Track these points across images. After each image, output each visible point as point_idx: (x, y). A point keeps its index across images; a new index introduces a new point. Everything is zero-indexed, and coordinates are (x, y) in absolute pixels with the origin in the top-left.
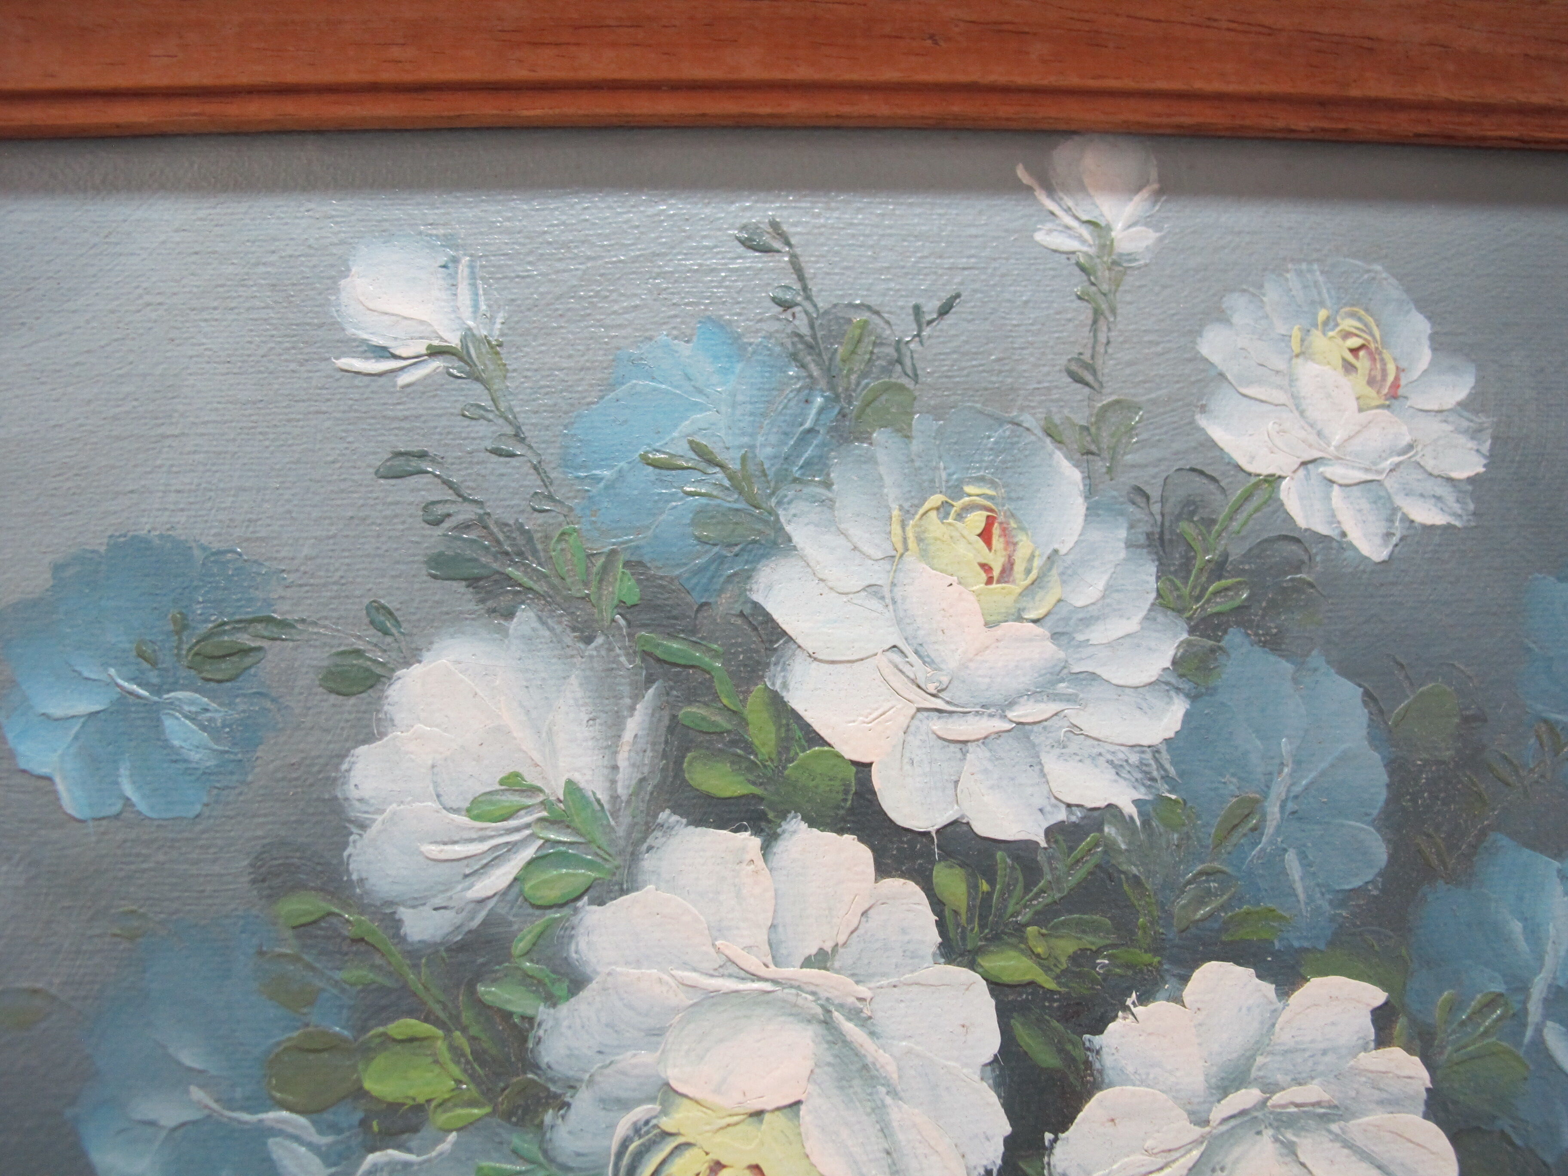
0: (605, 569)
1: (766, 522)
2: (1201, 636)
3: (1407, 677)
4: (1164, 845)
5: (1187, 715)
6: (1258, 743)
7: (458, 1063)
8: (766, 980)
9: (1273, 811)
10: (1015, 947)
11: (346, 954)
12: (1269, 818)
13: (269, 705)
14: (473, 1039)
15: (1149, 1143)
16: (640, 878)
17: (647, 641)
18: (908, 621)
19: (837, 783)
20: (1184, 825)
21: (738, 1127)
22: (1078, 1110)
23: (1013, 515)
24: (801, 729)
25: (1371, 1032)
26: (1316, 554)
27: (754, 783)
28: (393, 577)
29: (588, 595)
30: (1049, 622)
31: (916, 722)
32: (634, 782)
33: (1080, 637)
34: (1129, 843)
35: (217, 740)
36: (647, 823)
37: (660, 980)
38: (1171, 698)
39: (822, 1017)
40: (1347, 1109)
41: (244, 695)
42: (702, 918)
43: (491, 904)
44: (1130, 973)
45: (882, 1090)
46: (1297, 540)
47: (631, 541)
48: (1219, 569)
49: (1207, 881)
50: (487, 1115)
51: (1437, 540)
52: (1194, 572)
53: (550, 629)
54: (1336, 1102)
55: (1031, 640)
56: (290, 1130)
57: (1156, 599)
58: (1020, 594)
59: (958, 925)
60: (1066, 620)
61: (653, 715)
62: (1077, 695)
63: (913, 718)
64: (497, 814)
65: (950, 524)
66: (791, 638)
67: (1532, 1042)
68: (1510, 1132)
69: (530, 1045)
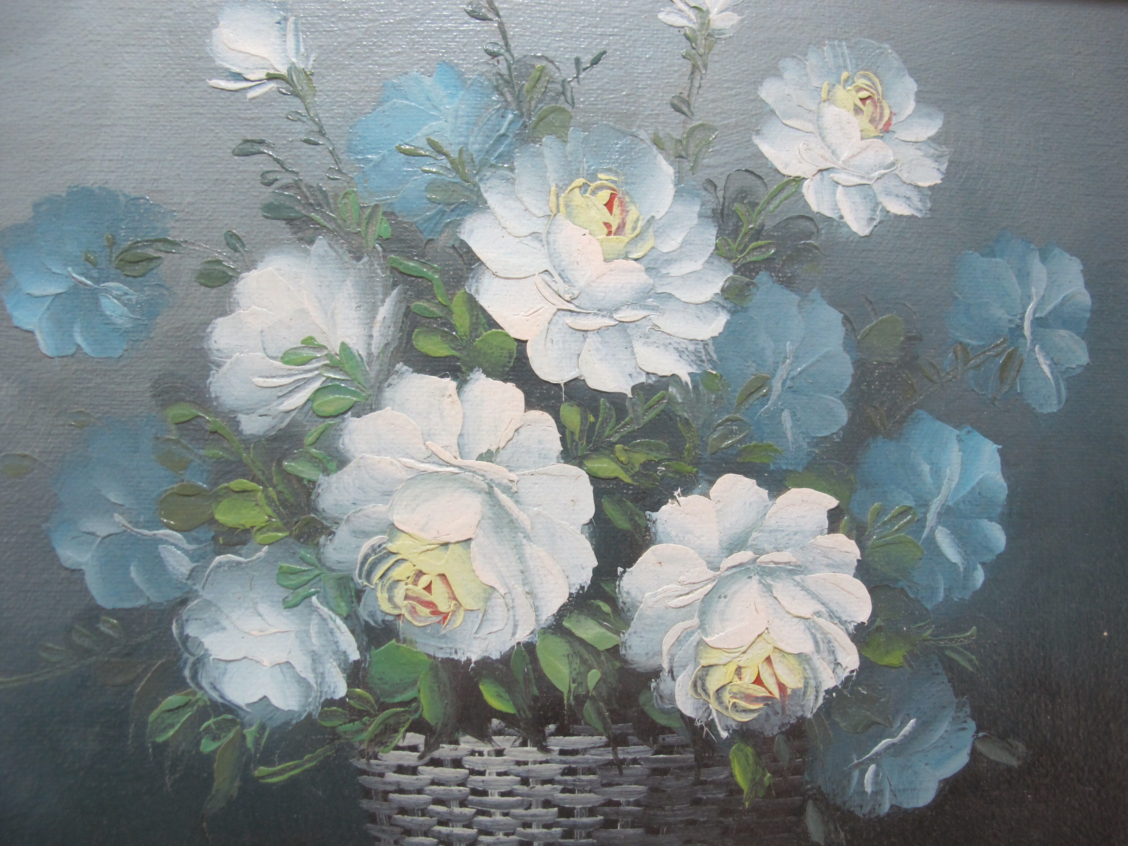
0: (371, 216)
1: (472, 191)
2: (742, 275)
3: (873, 309)
4: (706, 401)
5: (728, 323)
6: (772, 343)
7: (270, 506)
8: (455, 466)
9: (777, 385)
10: (608, 456)
11: (207, 440)
12: (774, 389)
13: (165, 292)
14: (279, 493)
15: (682, 578)
16: (383, 402)
17: (394, 260)
18: (556, 255)
19: (505, 352)
20: (719, 390)
21: (433, 552)
22: (640, 555)
23: (627, 193)
24: (485, 318)
25: (826, 524)
26: (822, 229)
27: (454, 349)
28: (242, 217)
29: (359, 232)
30: (645, 261)
31: (556, 317)
32: (382, 345)
33: (664, 271)
34: (684, 399)
35: (133, 312)
36: (389, 370)
37: (392, 463)
38: (718, 312)
39: (487, 490)
40: (806, 567)
41: (149, 286)
42: (419, 428)
43: (293, 414)
44: (678, 476)
45: (521, 535)
46: (811, 219)
47: (388, 199)
48: (757, 234)
49: (731, 425)
50: (286, 537)
51: (903, 224)
52: (741, 235)
53: (336, 252)
54: (799, 563)
55: (632, 271)
56: (172, 541)
57: (715, 250)
58: (628, 243)
59: (573, 441)
60: (656, 260)
61: (395, 306)
62: (658, 307)
63: (554, 315)
64: (299, 361)
65: (587, 197)
66: (482, 263)
67: (927, 538)
68: (906, 589)
69: (313, 497)
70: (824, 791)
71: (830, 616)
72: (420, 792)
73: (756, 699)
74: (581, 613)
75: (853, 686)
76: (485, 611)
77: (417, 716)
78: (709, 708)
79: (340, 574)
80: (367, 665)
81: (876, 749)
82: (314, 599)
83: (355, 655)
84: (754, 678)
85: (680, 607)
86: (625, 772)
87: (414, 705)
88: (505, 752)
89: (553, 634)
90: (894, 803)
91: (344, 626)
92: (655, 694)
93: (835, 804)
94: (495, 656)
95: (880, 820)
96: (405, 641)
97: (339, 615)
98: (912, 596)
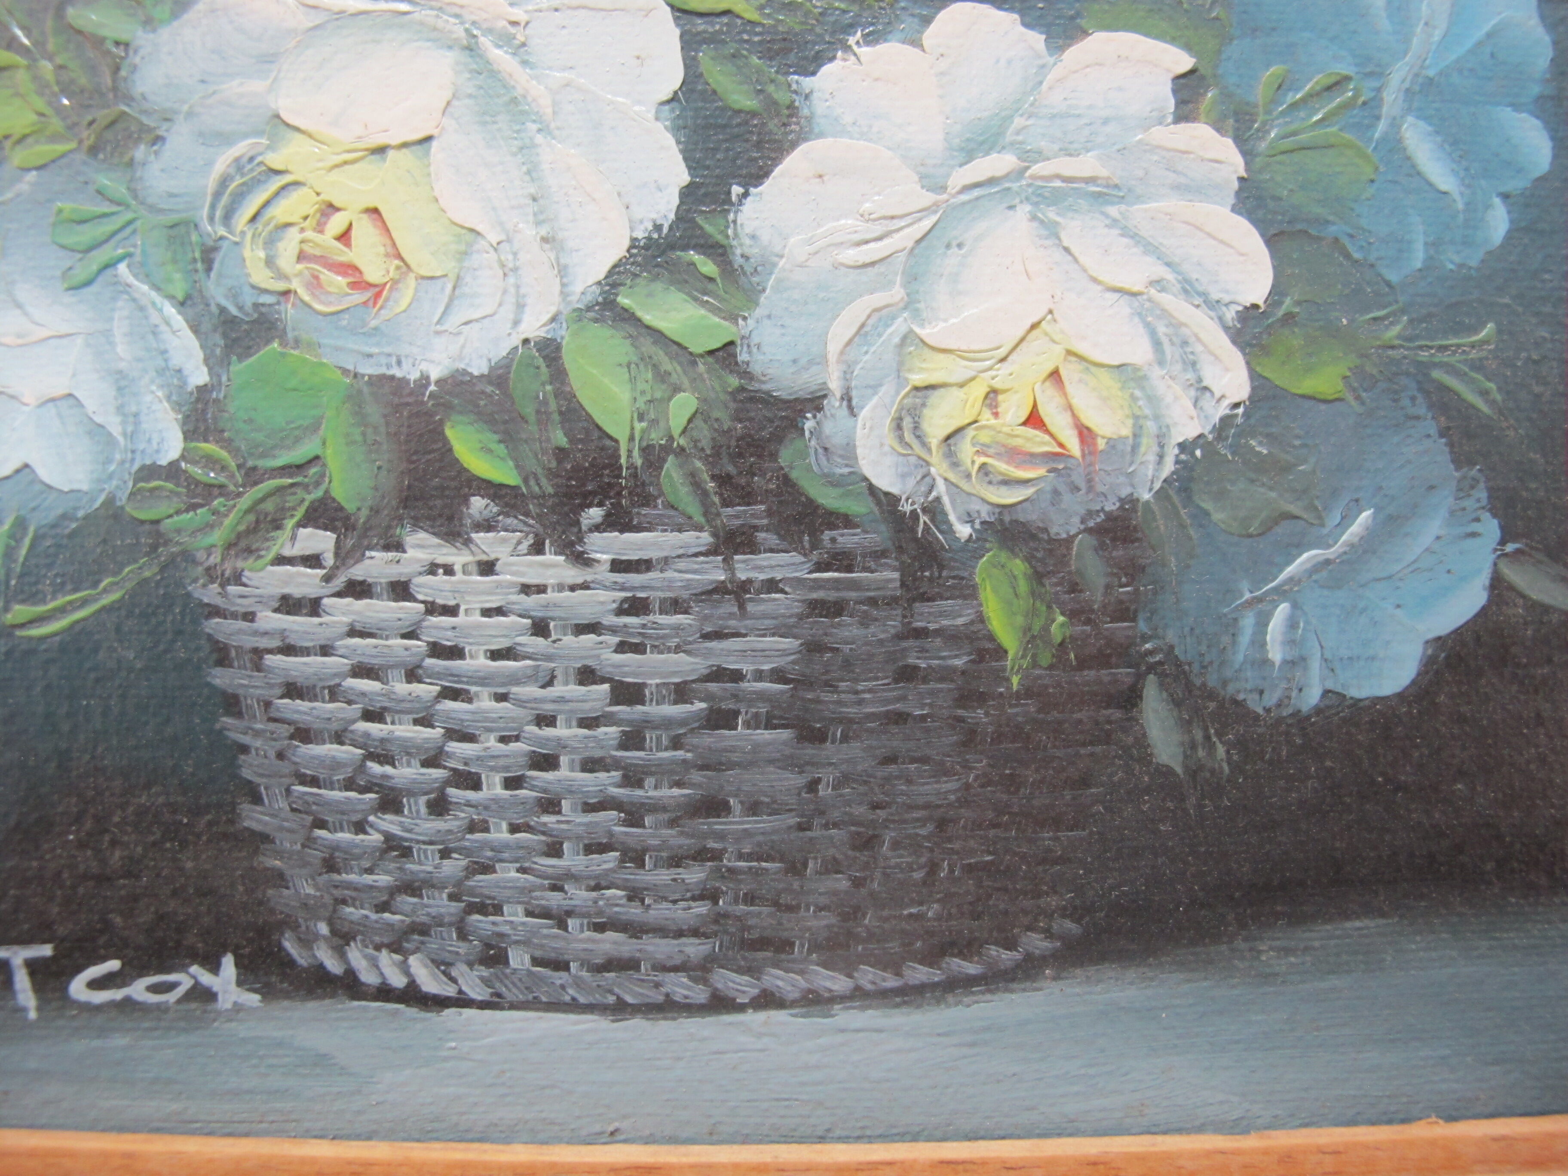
7: (41, 93)
8: (402, 1)
14: (59, 68)
15: (866, 207)
21: (357, 166)
22: (776, 161)
25: (1171, 104)
39: (465, 43)
40: (1130, 190)
44: (857, 9)
45: (534, 127)
50: (71, 151)
54: (1116, 181)
67: (1384, 139)
68: (1346, 241)
69: (123, 73)
70: (1182, 658)
71: (1186, 291)
72: (325, 650)
73: (1031, 458)
74: (656, 278)
75: (1238, 435)
76: (458, 278)
77: (319, 493)
78: (927, 475)
79: (174, 218)
80: (221, 396)
81: (1290, 570)
82: (122, 267)
83: (199, 376)
84: (1024, 415)
85: (865, 266)
86: (750, 607)
87: (313, 471)
88: (498, 568)
89: (596, 321)
90: (1330, 685)
91: (180, 318)
92: (813, 443)
93: (1204, 685)
94: (479, 368)
95: (1300, 720)
96: (297, 343)
97: (171, 298)
98: (1357, 255)
